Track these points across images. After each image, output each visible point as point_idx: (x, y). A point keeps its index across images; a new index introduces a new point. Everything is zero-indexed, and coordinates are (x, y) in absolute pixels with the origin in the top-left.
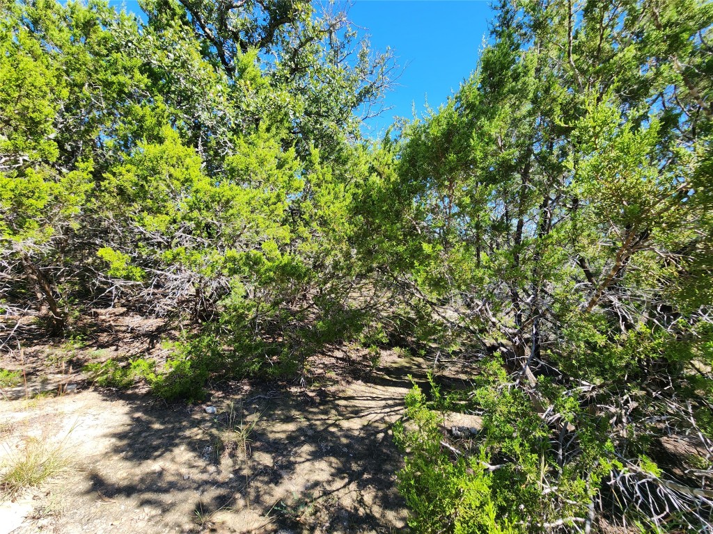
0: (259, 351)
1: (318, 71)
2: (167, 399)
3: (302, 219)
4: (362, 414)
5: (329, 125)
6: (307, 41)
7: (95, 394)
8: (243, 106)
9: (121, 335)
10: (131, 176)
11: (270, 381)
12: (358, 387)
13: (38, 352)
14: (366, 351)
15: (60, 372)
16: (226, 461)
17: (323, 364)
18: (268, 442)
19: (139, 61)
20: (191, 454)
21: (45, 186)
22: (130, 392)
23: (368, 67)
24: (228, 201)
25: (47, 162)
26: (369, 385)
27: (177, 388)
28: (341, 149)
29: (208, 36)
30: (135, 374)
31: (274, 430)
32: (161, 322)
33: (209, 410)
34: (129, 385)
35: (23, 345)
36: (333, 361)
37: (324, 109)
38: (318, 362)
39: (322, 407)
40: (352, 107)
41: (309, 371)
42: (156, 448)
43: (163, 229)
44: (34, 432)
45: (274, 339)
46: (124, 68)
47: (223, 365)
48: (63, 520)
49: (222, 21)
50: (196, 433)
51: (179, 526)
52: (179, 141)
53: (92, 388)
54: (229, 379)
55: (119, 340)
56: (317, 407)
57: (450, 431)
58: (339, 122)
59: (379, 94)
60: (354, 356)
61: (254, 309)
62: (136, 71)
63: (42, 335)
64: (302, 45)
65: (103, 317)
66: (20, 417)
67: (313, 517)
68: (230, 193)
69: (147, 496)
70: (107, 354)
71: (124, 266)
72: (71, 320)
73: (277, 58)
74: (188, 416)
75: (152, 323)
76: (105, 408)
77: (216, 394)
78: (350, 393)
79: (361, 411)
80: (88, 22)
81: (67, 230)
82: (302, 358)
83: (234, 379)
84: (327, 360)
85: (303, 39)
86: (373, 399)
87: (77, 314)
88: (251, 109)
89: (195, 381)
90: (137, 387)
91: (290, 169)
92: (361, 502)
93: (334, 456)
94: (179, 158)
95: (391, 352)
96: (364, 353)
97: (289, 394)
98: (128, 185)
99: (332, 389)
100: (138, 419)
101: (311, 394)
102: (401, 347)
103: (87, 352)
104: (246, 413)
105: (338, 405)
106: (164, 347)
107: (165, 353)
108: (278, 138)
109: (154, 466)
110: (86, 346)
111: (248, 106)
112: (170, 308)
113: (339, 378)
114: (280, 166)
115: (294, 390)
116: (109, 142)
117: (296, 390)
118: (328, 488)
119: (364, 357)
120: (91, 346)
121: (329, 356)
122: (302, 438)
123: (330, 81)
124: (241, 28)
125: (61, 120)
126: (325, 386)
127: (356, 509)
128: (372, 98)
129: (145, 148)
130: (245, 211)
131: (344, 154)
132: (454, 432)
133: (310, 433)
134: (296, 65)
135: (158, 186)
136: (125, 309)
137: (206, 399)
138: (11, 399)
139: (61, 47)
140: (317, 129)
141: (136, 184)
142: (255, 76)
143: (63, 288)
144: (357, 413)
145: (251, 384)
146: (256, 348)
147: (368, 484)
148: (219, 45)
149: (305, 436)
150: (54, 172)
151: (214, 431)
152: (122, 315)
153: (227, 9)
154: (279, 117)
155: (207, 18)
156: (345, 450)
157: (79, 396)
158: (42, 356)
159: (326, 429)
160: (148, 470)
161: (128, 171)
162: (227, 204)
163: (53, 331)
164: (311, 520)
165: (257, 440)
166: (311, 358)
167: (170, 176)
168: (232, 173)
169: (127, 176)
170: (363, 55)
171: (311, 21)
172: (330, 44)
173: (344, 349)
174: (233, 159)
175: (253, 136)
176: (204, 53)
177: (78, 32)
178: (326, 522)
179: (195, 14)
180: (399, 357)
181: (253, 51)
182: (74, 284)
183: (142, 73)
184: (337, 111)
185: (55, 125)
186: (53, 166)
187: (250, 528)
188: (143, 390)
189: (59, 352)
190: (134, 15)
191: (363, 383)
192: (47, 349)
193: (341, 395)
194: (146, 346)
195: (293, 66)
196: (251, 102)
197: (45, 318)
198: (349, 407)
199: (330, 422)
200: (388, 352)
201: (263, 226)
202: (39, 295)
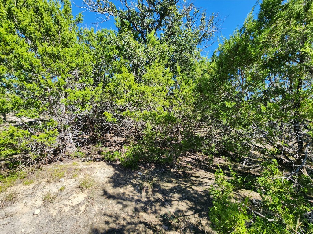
0: (158, 152)
1: (180, 32)
2: (125, 167)
3: (175, 97)
4: (203, 185)
5: (186, 54)
6: (175, 21)
7: (104, 162)
8: (149, 54)
9: (112, 143)
10: (113, 86)
11: (162, 165)
12: (201, 173)
13: (90, 147)
14: (207, 157)
15: (95, 154)
16: (144, 194)
17: (186, 161)
18: (160, 190)
19: (115, 46)
20: (132, 188)
21: (90, 93)
22: (114, 163)
23: (205, 24)
24: (144, 92)
25: (91, 85)
26: (207, 172)
27: (128, 164)
28: (192, 64)
29: (138, 30)
30: (116, 157)
31: (163, 185)
32: (124, 139)
33: (139, 173)
34: (114, 161)
35: (86, 145)
36: (191, 160)
37: (184, 48)
38: (183, 159)
39: (184, 179)
40: (196, 44)
41: (179, 163)
42: (121, 184)
43: (122, 104)
44: (88, 172)
45: (165, 148)
46: (111, 49)
47: (145, 157)
48: (94, 201)
49: (142, 23)
50: (134, 181)
51: (127, 213)
52: (127, 71)
53: (103, 161)
54: (146, 162)
55: (112, 145)
56: (182, 179)
57: (251, 201)
58: (190, 53)
59: (211, 36)
60: (201, 158)
61: (155, 135)
62: (114, 49)
63: (91, 142)
64: (172, 23)
65: (107, 137)
66: (85, 167)
67: (177, 224)
68: (144, 89)
69: (120, 201)
70: (108, 149)
71: (111, 118)
72: (98, 138)
73: (163, 32)
74: (132, 174)
75: (121, 140)
76: (107, 168)
77: (142, 168)
78: (198, 174)
79: (203, 184)
80: (101, 37)
81: (96, 107)
82: (176, 157)
83: (149, 162)
84: (188, 159)
85: (173, 21)
86: (209, 179)
87: (100, 135)
88: (152, 55)
89: (134, 162)
90: (116, 162)
91: (168, 76)
92: (200, 223)
93: (188, 200)
94: (127, 78)
95: (221, 158)
96: (206, 157)
97: (170, 172)
98: (112, 90)
99: (189, 172)
100: (116, 173)
101: (180, 173)
102: (226, 156)
103: (102, 148)
104: (153, 177)
105: (192, 179)
106: (125, 148)
107: (125, 151)
108: (163, 64)
109: (121, 190)
110: (102, 146)
111: (151, 54)
112: (127, 134)
113: (193, 167)
114: (164, 76)
115: (172, 170)
116: (107, 75)
117: (173, 170)
118: (185, 214)
119: (206, 159)
120: (103, 146)
121: (189, 157)
122: (175, 190)
123: (186, 35)
124: (149, 23)
125: (94, 71)
126: (186, 170)
127: (197, 226)
128: (208, 38)
129: (117, 76)
130: (150, 95)
131: (193, 67)
132: (254, 202)
133: (178, 189)
134: (171, 32)
135: (121, 89)
136: (114, 134)
137: (138, 169)
138: (83, 161)
139: (94, 47)
140: (181, 57)
141: (114, 89)
142: (154, 41)
143: (96, 126)
144: (201, 184)
145: (155, 165)
146: (156, 151)
147: (204, 216)
148: (141, 32)
149: (176, 190)
150: (92, 88)
151: (141, 182)
152: (113, 136)
153: (144, 18)
154: (164, 56)
155: (137, 23)
156: (194, 199)
157: (100, 163)
158: (91, 149)
159: (185, 189)
160: (118, 191)
161: (112, 85)
162: (143, 93)
163: (93, 141)
164: (176, 224)
165: (156, 188)
166: (181, 158)
167: (125, 85)
168: (145, 81)
169: (112, 86)
170: (203, 20)
171: (176, 12)
172: (187, 19)
173: (196, 155)
174: (146, 75)
175: (153, 65)
176: (136, 37)
177: (99, 41)
178: (183, 227)
179: (133, 24)
180: (224, 161)
181: (153, 32)
182: (99, 125)
183: (116, 50)
184: (189, 47)
185: (92, 73)
186: (92, 86)
187: (151, 221)
188: (118, 163)
189: (95, 148)
190: (114, 30)
191: (204, 171)
192: (92, 147)
193: (193, 175)
194: (119, 148)
195: (170, 33)
196: (152, 52)
197: (91, 136)
198: (197, 181)
199: (187, 186)
200: (219, 158)
201: (157, 101)
202: (90, 129)
